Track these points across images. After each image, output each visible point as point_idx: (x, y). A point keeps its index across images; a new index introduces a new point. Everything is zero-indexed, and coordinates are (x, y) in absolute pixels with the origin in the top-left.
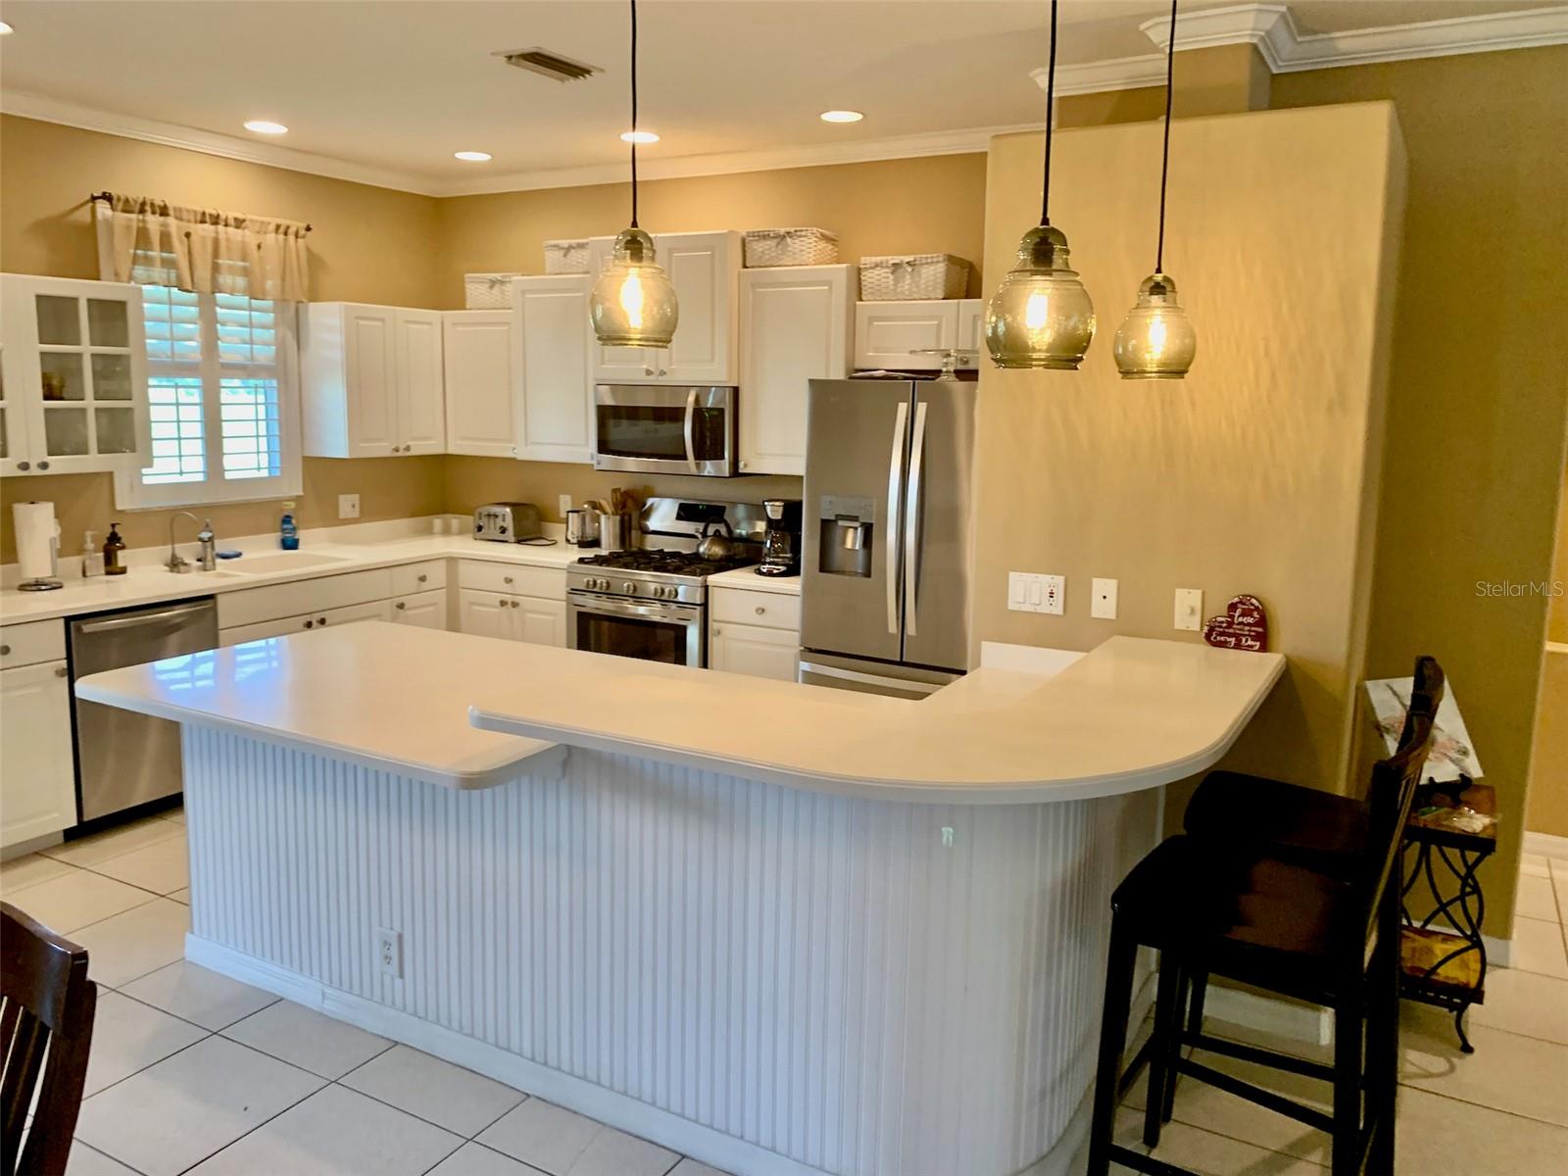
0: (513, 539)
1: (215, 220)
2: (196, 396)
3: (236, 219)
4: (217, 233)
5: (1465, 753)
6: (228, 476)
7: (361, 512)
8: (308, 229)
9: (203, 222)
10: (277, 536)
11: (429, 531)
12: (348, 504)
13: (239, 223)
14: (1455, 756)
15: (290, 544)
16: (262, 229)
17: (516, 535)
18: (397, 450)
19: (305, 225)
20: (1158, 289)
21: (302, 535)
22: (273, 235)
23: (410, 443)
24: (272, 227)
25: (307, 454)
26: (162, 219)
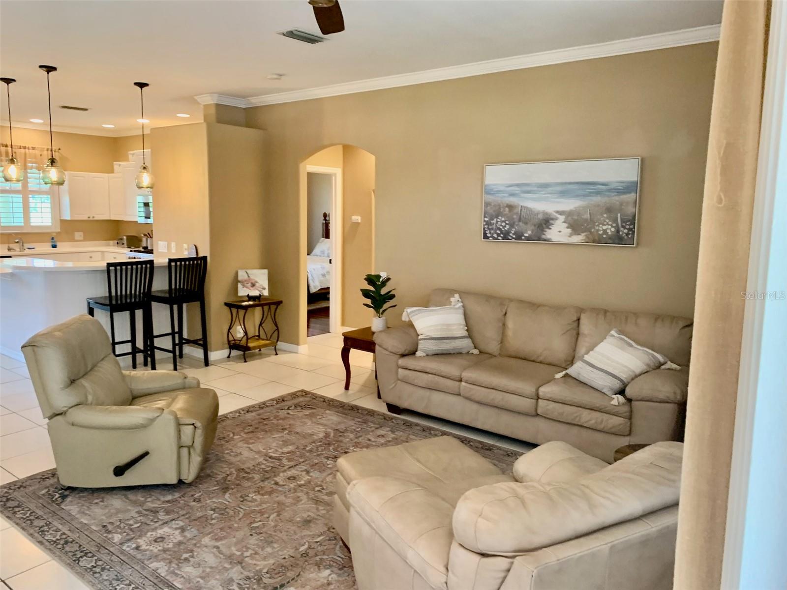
0: (126, 247)
1: (25, 148)
2: (21, 200)
3: (32, 147)
4: (25, 151)
5: (264, 289)
6: (32, 224)
7: (84, 237)
8: (59, 149)
9: (20, 148)
10: (50, 244)
11: (109, 245)
12: (78, 235)
13: (33, 148)
14: (260, 289)
15: (54, 246)
16: (42, 150)
17: (127, 245)
18: (89, 217)
19: (58, 148)
20: (144, 168)
21: (58, 244)
22: (46, 152)
23: (95, 216)
24: (46, 149)
25: (61, 219)
26: (6, 148)
